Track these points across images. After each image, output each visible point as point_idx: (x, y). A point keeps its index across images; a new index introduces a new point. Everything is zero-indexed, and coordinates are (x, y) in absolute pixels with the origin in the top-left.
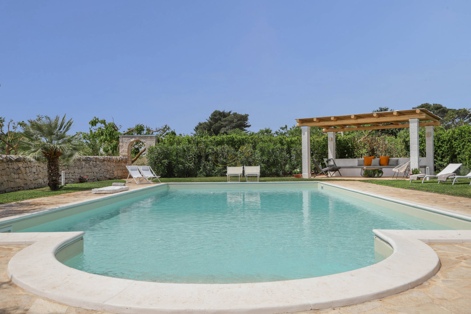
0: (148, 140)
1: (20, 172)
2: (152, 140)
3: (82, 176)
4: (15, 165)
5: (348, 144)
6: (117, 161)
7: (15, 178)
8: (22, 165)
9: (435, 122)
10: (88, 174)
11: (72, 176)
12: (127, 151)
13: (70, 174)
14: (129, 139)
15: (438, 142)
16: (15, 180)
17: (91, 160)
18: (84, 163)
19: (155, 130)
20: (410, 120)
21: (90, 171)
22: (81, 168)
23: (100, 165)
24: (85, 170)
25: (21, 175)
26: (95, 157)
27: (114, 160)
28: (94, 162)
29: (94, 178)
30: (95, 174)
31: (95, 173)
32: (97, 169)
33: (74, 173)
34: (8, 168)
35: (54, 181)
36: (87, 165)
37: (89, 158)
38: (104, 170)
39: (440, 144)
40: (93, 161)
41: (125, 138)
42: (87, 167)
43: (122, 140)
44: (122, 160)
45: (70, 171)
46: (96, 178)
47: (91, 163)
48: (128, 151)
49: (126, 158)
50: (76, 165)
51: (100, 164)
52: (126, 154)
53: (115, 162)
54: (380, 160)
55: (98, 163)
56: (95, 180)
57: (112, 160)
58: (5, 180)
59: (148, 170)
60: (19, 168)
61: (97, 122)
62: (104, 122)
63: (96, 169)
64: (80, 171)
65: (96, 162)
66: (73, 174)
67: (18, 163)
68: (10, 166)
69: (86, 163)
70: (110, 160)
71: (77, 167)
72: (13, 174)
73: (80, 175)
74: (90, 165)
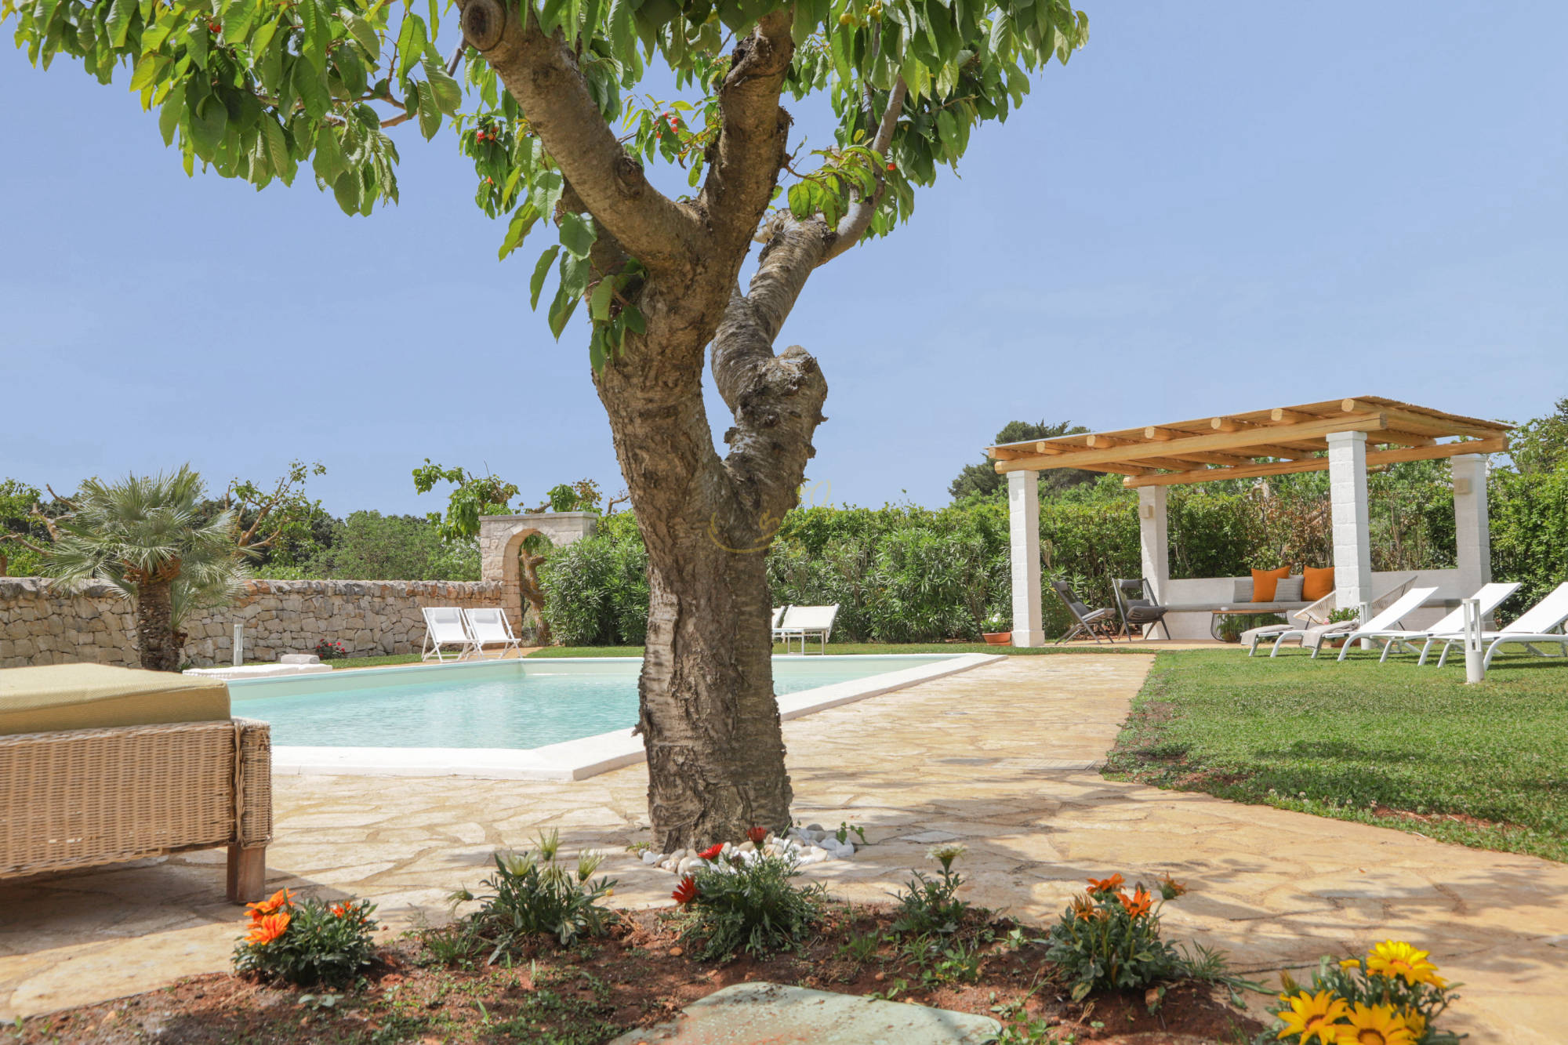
0: (564, 528)
1: (100, 625)
2: (575, 528)
3: (329, 640)
4: (85, 609)
5: (1222, 527)
6: (462, 596)
7: (81, 642)
8: (109, 607)
9: (1487, 439)
10: (350, 634)
11: (293, 638)
12: (501, 564)
13: (285, 634)
14: (508, 526)
15: (1531, 513)
16: (79, 649)
17: (365, 592)
18: (338, 601)
19: (619, 499)
20: (1329, 437)
21: (360, 623)
22: (326, 616)
23: (398, 607)
24: (339, 623)
25: (101, 637)
26: (381, 583)
27: (449, 593)
28: (376, 599)
29: (372, 645)
30: (378, 635)
31: (376, 631)
32: (383, 618)
33: (302, 630)
34: (60, 615)
35: (154, 650)
36: (350, 607)
37: (358, 586)
38: (409, 623)
39: (1535, 518)
40: (373, 596)
41: (496, 525)
42: (348, 614)
43: (489, 530)
44: (480, 593)
45: (285, 624)
46: (380, 647)
47: (364, 602)
48: (504, 565)
49: (496, 586)
50: (309, 607)
51: (400, 604)
52: (499, 573)
53: (457, 598)
54: (1304, 580)
55: (390, 600)
56: (375, 651)
57: (444, 593)
58: (43, 647)
59: (495, 621)
60: (97, 616)
61: (436, 477)
62: (456, 476)
63: (383, 621)
64: (323, 624)
65: (382, 597)
66: (294, 635)
67: (96, 600)
68: (66, 610)
69: (347, 602)
70: (434, 592)
71: (311, 615)
72: (74, 632)
73: (320, 637)
74: (359, 607)
